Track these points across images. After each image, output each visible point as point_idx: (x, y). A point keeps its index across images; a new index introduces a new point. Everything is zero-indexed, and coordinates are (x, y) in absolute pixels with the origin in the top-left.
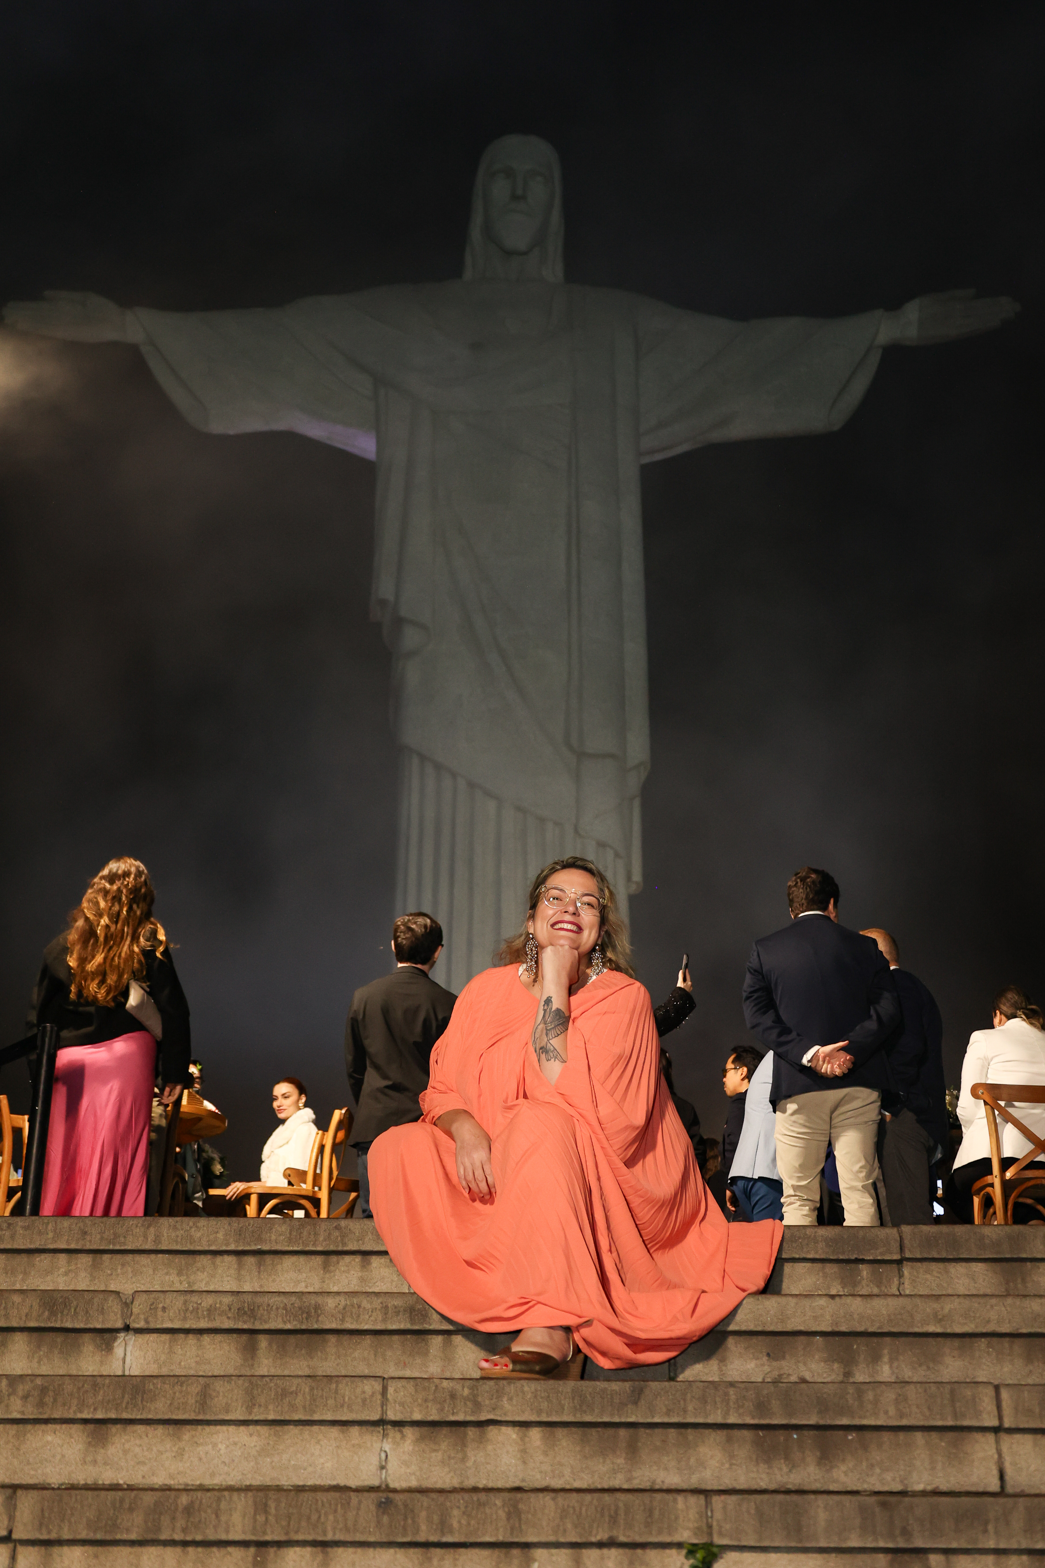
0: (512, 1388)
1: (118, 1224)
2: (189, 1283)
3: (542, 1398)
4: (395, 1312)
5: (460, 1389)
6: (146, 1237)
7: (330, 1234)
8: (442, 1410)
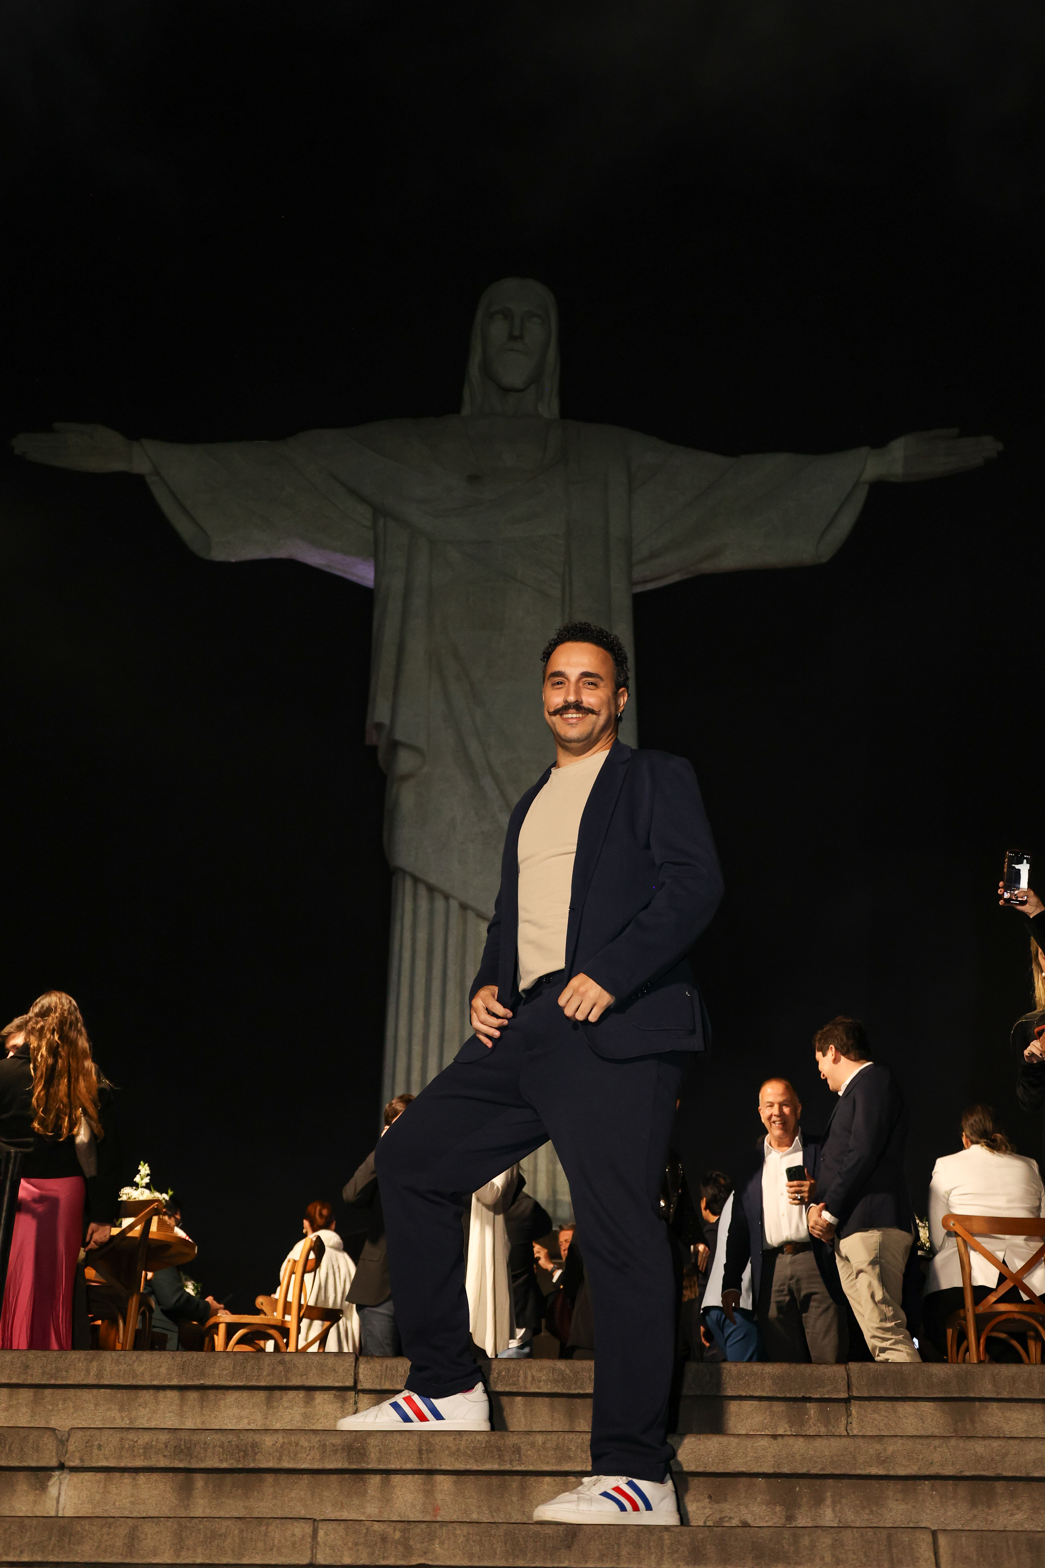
0: (444, 1531)
1: (61, 1358)
2: (130, 1419)
3: (474, 1541)
4: (333, 1451)
5: (392, 1531)
6: (88, 1371)
7: (273, 1369)
8: (373, 1554)
